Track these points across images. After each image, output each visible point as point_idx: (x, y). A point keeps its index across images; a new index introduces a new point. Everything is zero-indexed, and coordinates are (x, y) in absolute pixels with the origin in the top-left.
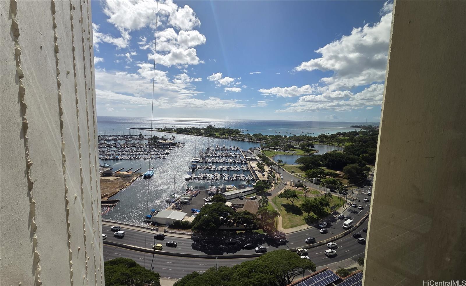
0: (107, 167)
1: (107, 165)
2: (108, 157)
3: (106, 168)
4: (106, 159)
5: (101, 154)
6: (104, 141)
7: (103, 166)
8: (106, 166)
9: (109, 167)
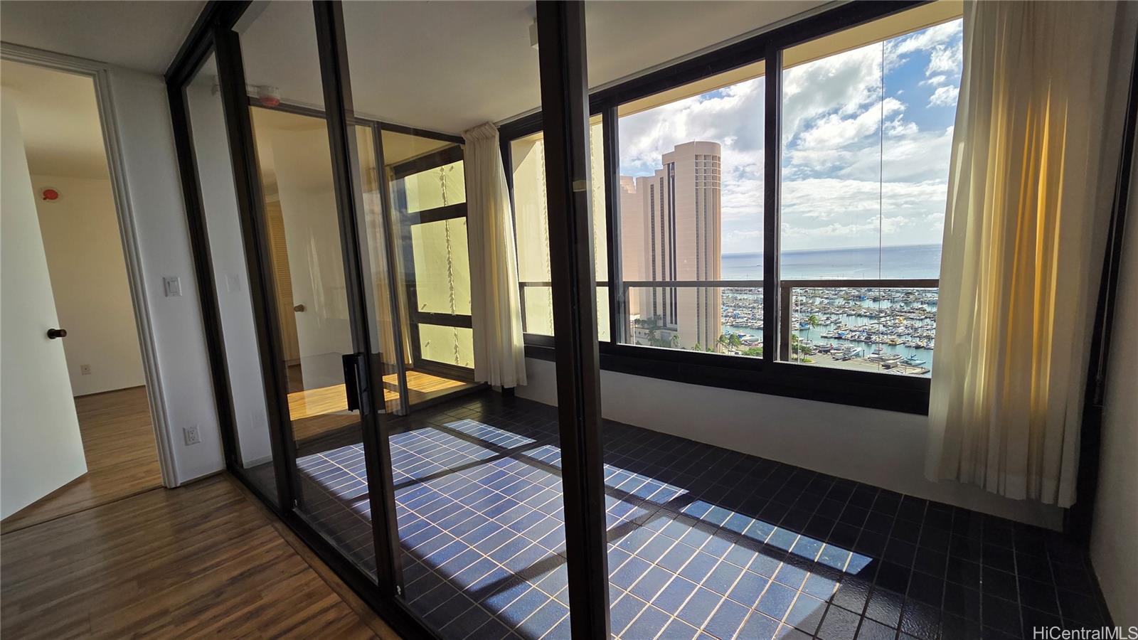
0: (917, 366)
1: (918, 362)
2: (923, 343)
3: (914, 366)
4: (918, 347)
5: (908, 334)
6: (922, 304)
7: (907, 362)
8: (913, 362)
9: (921, 366)
